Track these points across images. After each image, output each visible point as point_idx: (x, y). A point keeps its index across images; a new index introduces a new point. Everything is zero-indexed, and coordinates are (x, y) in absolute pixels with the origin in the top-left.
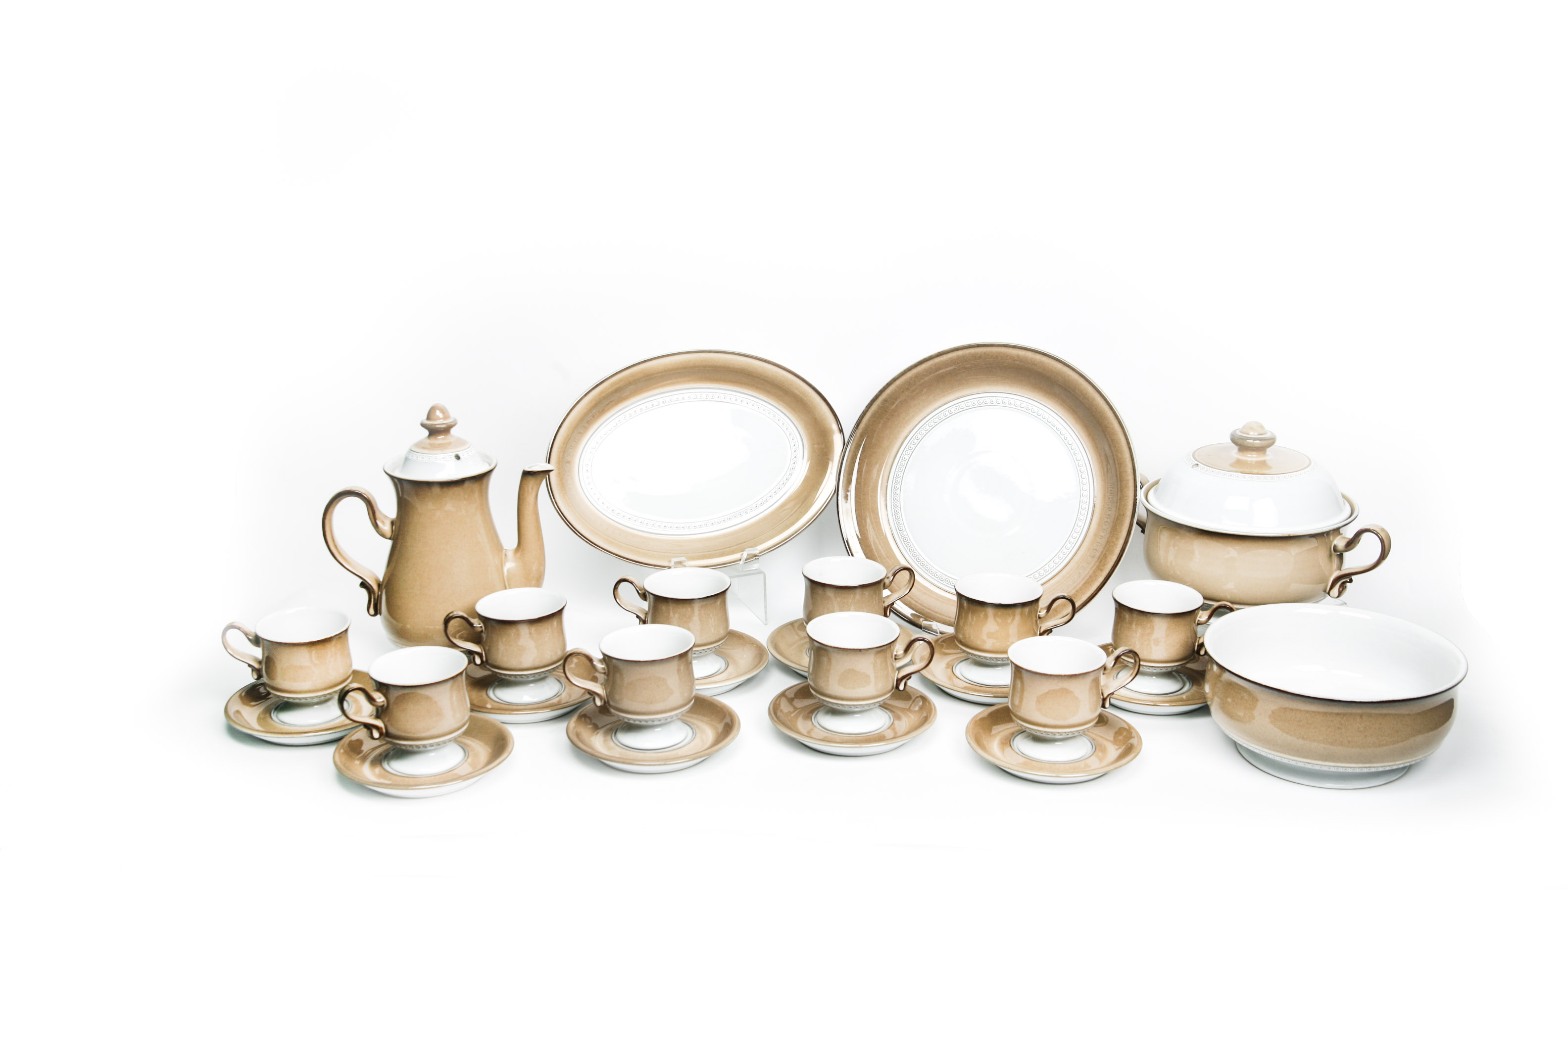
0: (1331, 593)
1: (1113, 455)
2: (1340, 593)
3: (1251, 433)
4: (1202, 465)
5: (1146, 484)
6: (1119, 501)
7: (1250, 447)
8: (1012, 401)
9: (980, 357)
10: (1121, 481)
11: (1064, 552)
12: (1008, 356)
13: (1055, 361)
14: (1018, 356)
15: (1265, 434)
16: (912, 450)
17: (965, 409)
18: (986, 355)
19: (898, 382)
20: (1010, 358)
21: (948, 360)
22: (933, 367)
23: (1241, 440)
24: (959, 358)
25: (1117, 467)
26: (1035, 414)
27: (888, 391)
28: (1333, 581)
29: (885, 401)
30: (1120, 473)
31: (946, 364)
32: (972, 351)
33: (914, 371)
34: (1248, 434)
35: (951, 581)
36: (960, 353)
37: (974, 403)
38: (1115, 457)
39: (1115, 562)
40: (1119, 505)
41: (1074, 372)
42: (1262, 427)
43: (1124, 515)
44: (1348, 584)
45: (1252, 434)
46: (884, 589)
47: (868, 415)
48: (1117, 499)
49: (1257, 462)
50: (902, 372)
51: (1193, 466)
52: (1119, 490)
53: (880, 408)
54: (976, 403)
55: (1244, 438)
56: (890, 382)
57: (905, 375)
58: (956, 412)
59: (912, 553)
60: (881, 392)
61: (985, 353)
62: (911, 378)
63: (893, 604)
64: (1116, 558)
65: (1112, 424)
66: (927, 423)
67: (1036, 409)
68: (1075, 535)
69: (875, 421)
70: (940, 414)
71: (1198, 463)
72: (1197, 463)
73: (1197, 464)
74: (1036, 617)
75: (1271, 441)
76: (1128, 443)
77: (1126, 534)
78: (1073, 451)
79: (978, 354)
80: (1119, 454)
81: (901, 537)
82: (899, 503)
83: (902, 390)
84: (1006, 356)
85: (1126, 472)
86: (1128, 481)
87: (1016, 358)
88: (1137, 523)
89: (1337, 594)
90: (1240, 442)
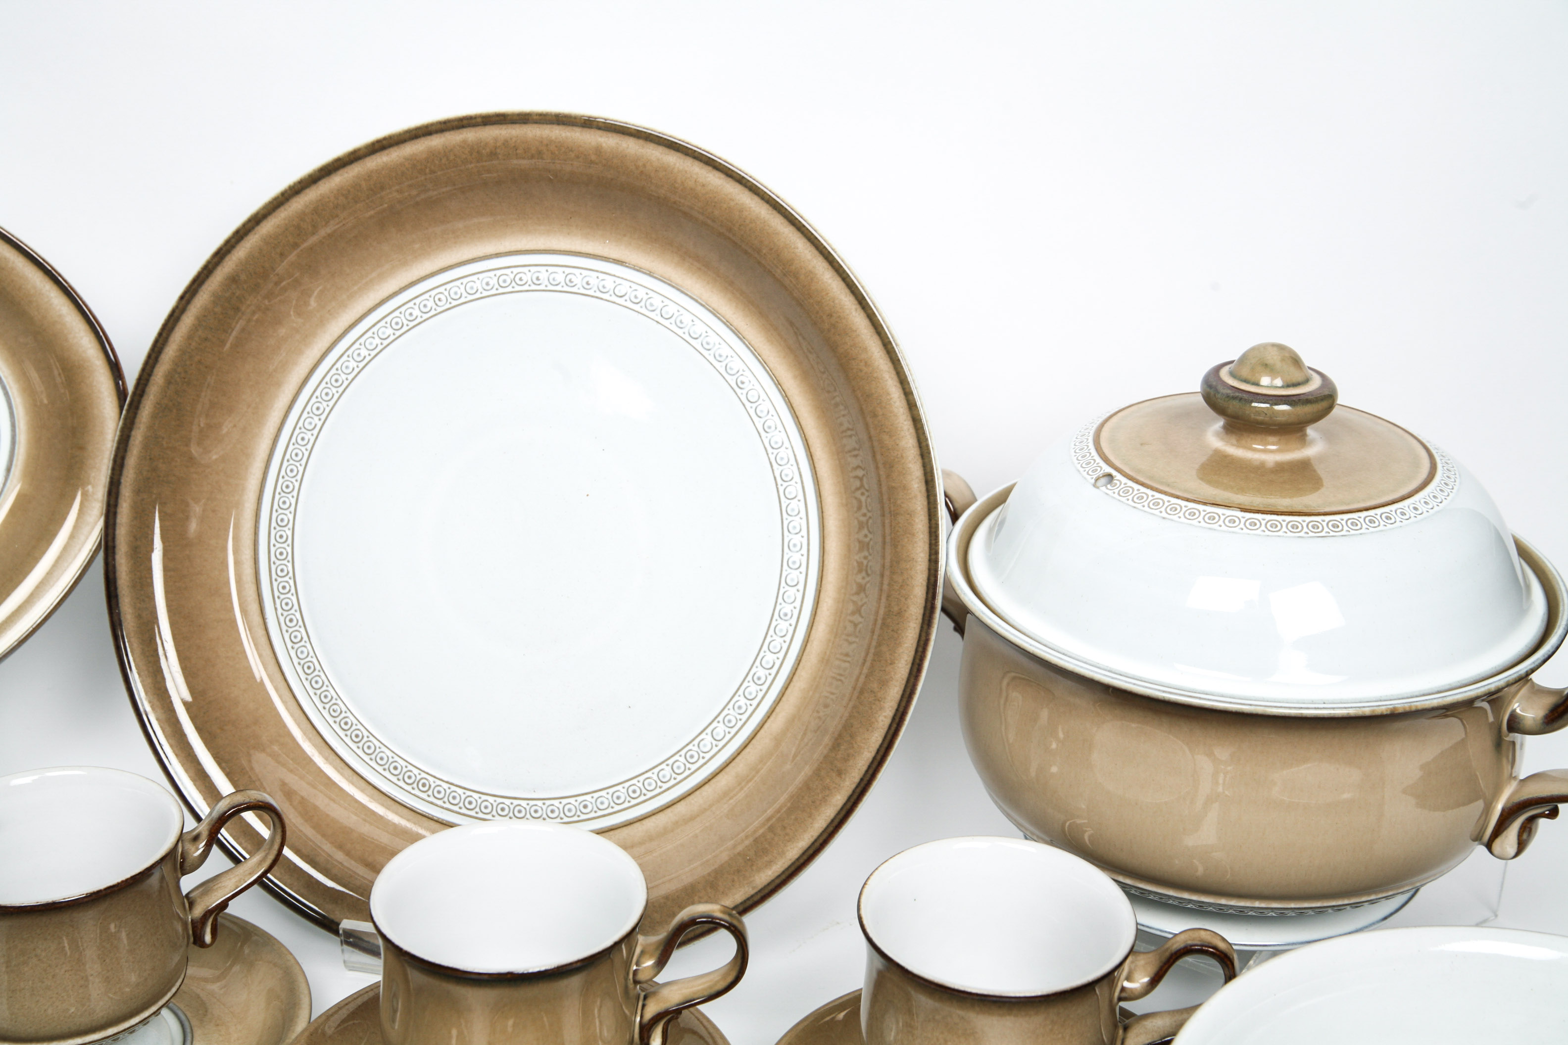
0: (1497, 845)
1: (870, 438)
2: (1521, 846)
3: (1265, 381)
4: (1124, 480)
5: (964, 511)
6: (887, 573)
7: (1262, 423)
8: (592, 278)
9: (493, 154)
10: (894, 514)
11: (740, 708)
12: (571, 151)
13: (701, 164)
14: (598, 150)
15: (1307, 381)
16: (323, 417)
17: (463, 300)
18: (511, 149)
19: (267, 227)
20: (578, 157)
21: (402, 164)
22: (363, 184)
23: (1236, 403)
24: (433, 155)
25: (882, 472)
26: (655, 316)
27: (241, 252)
28: (1502, 815)
29: (233, 279)
30: (891, 489)
31: (397, 174)
32: (470, 135)
33: (311, 195)
34: (1257, 384)
35: (433, 785)
36: (436, 142)
37: (487, 284)
38: (876, 444)
39: (878, 751)
40: (889, 584)
41: (756, 199)
42: (1296, 361)
43: (900, 613)
44: (1543, 822)
45: (1268, 383)
46: (183, 874)
47: (188, 320)
48: (883, 566)
49: (1280, 468)
50: (276, 199)
51: (1097, 480)
52: (888, 539)
53: (217, 298)
54: (493, 282)
55: (1245, 396)
56: (244, 225)
57: (286, 206)
58: (439, 310)
59: (327, 706)
60: (220, 255)
61: (506, 143)
62: (302, 216)
63: (224, 905)
64: (880, 740)
65: (865, 350)
66: (362, 340)
67: (657, 301)
68: (769, 658)
69: (206, 339)
70: (397, 313)
71: (1114, 473)
72: (1108, 470)
73: (1110, 476)
74: (626, 978)
75: (1324, 404)
76: (912, 406)
77: (908, 671)
78: (762, 420)
79: (487, 144)
80: (885, 437)
81: (296, 661)
82: (290, 565)
83: (278, 250)
84: (564, 151)
85: (905, 488)
86: (911, 514)
87: (593, 157)
88: (944, 610)
89: (1512, 849)
90: (1234, 406)
